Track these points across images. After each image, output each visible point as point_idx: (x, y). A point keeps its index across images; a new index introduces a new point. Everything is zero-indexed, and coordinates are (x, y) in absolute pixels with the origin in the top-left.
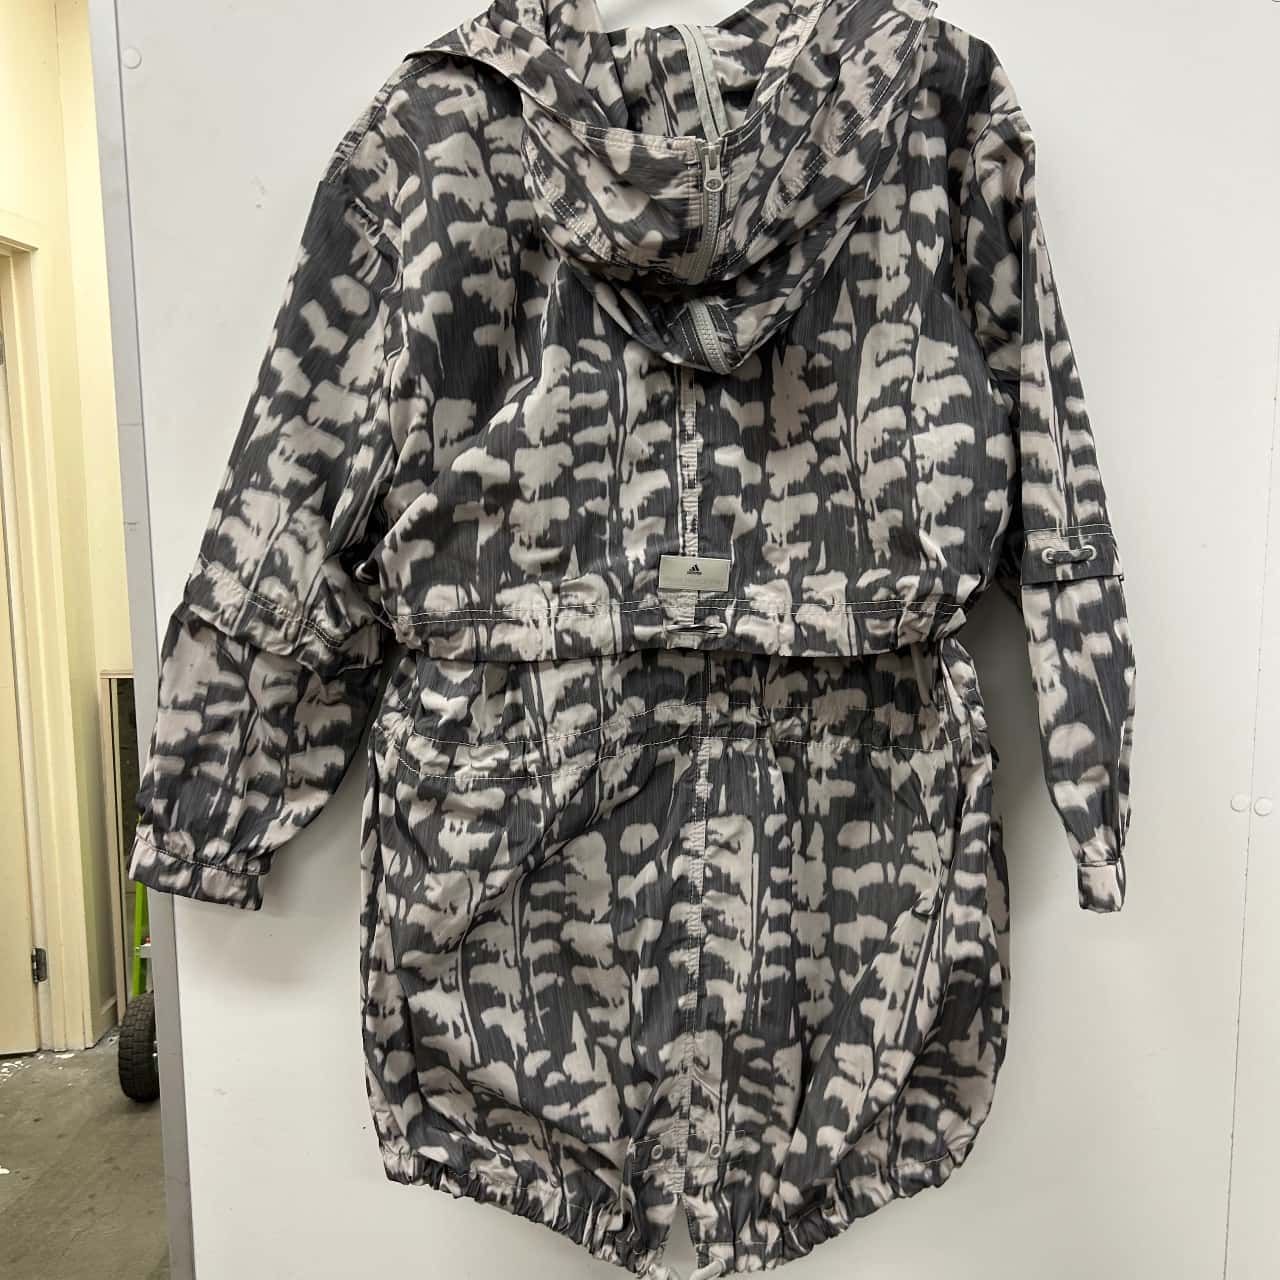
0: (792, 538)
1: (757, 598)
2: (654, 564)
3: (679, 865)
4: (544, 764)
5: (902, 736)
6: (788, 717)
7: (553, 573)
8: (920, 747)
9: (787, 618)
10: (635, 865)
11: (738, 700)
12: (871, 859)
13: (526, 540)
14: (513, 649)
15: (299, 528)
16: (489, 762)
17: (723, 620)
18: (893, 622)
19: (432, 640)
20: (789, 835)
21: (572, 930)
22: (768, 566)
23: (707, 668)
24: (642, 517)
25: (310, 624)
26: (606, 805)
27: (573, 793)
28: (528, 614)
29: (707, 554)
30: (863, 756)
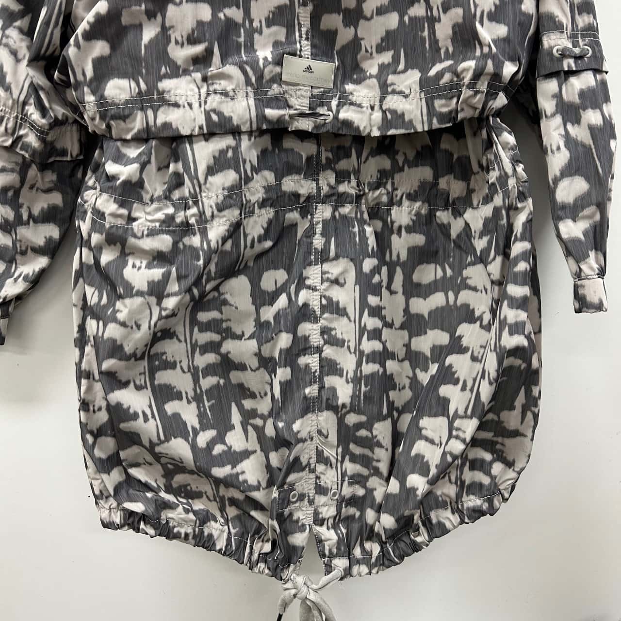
0: (380, 49)
1: (355, 93)
2: (279, 62)
3: (303, 296)
4: (201, 217)
5: (458, 198)
6: (377, 188)
7: (202, 66)
8: (471, 205)
9: (377, 107)
10: (272, 298)
11: (342, 176)
12: (436, 290)
13: (179, 39)
14: (174, 126)
15: (11, 42)
16: (160, 215)
17: (330, 109)
18: (455, 100)
19: (112, 122)
20: (380, 274)
21: (229, 346)
22: (362, 71)
23: (319, 151)
24: (268, 26)
25: (23, 119)
26: (249, 253)
27: (224, 240)
28: (184, 98)
29: (318, 58)
30: (431, 215)
